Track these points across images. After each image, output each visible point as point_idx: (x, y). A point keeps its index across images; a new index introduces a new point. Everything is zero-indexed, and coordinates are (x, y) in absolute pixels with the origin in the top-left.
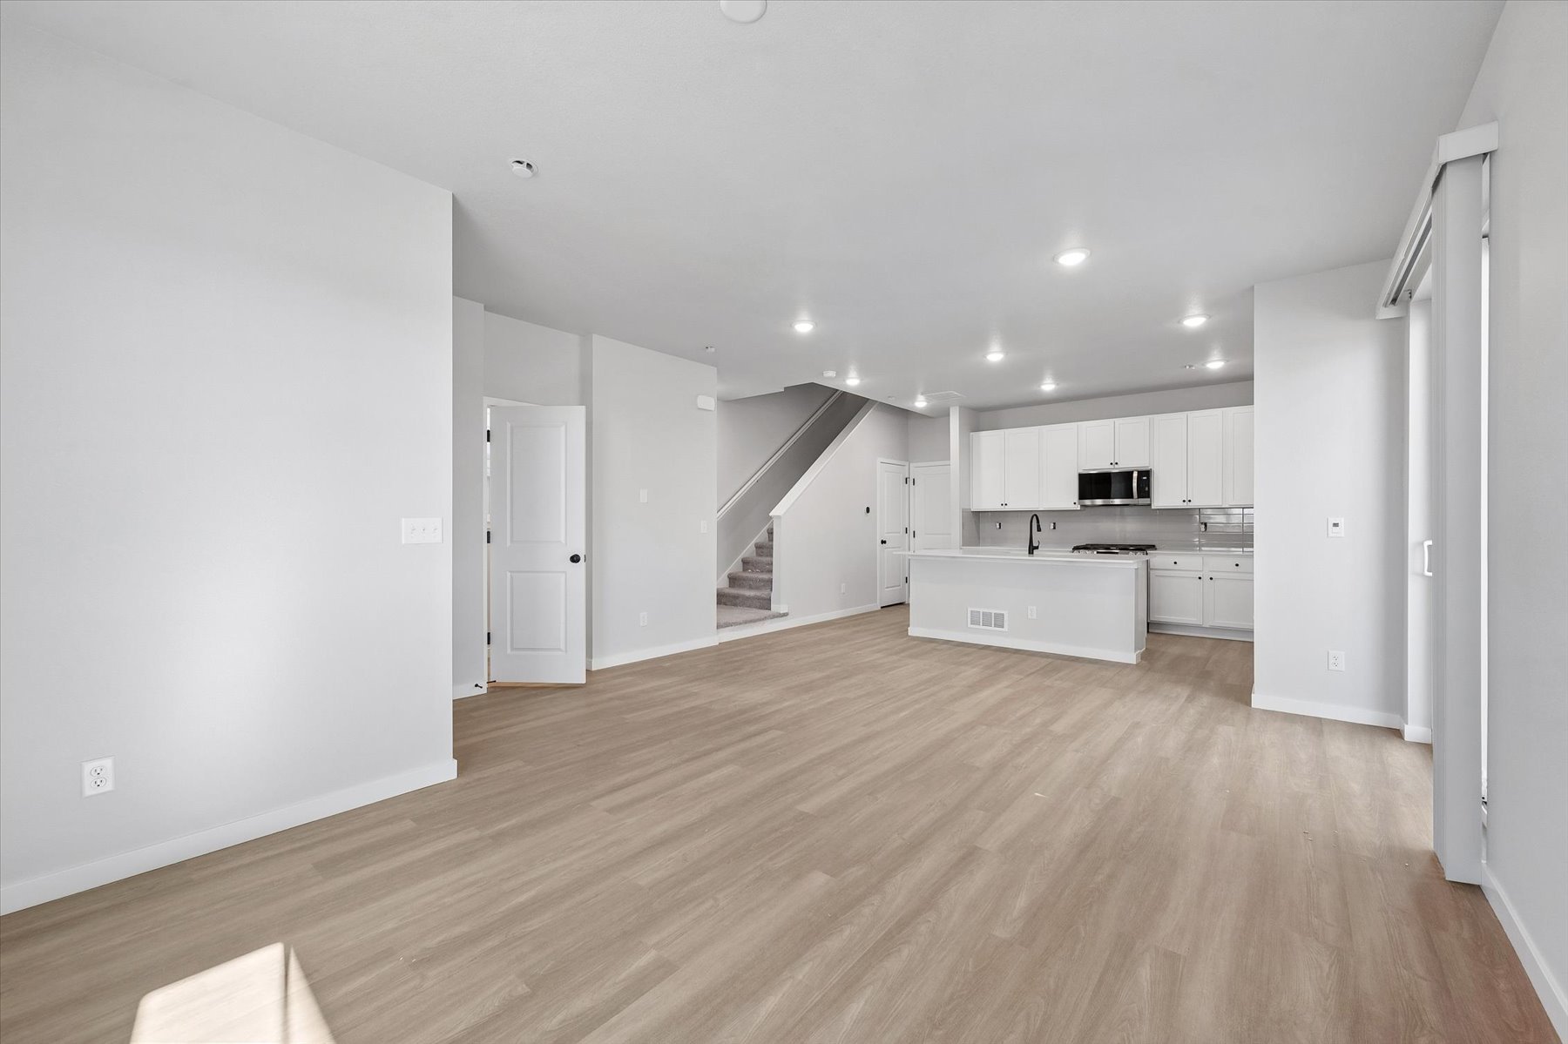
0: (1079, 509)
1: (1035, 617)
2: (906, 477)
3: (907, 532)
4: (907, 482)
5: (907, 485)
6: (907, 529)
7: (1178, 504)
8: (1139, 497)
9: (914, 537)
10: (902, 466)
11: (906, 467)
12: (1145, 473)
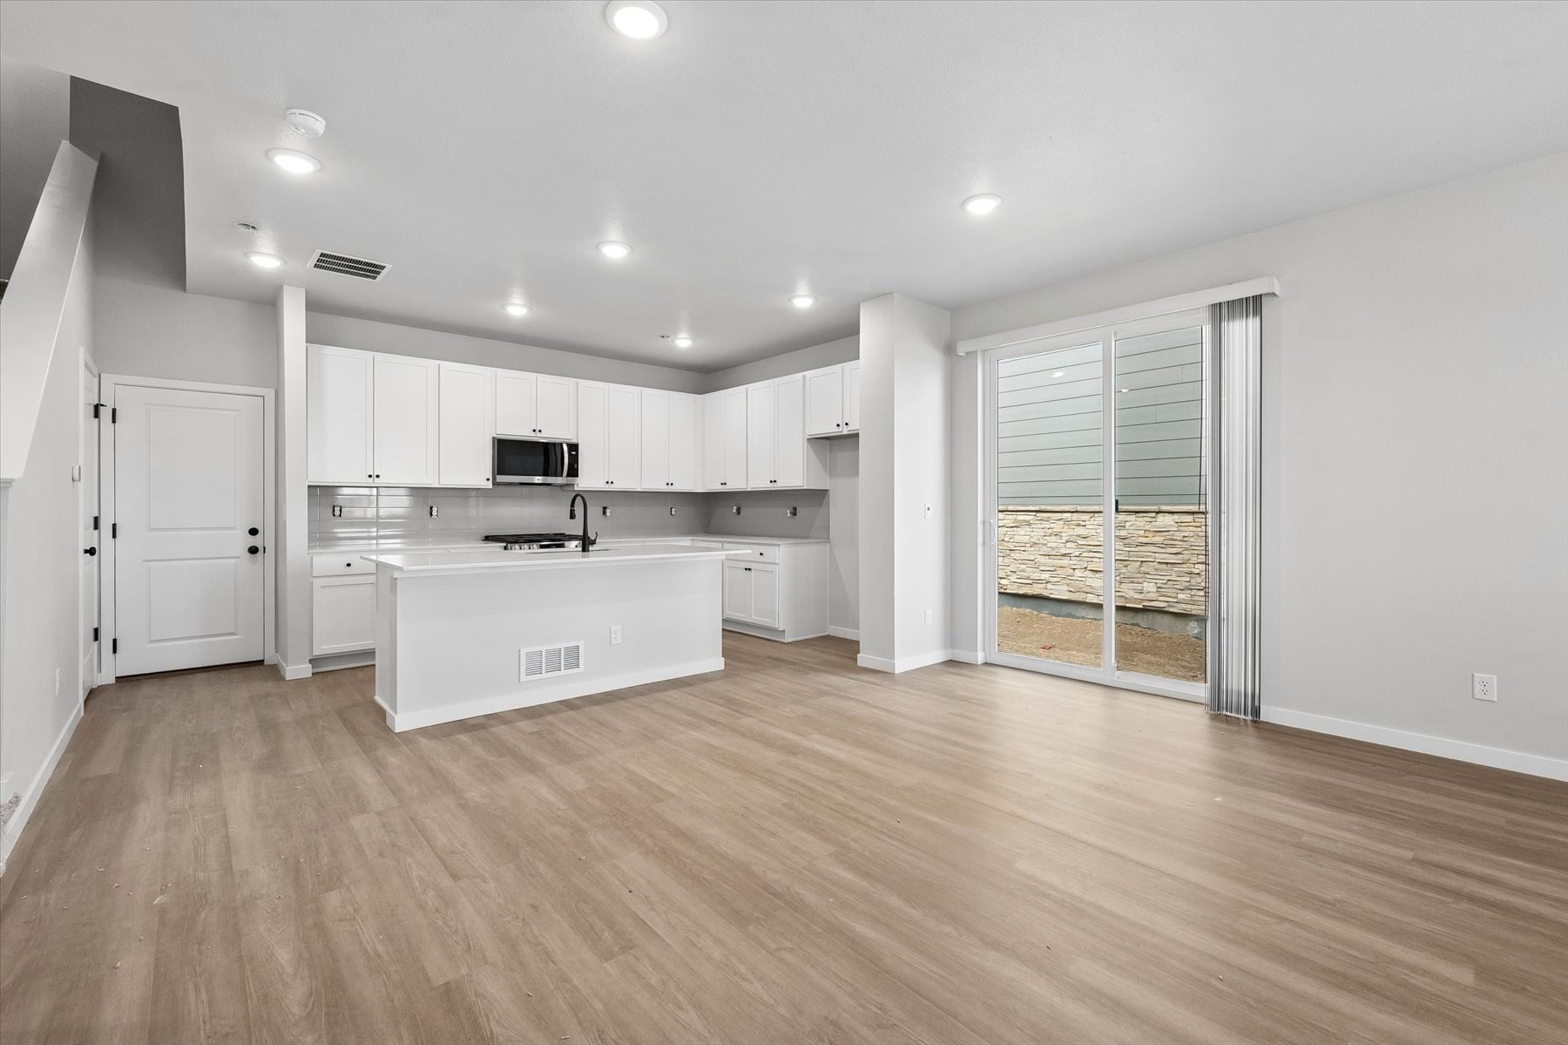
0: (491, 487)
1: (619, 641)
2: (96, 402)
3: (96, 526)
4: (97, 415)
5: (97, 420)
6: (96, 520)
7: (599, 485)
8: (568, 475)
9: (114, 536)
10: (94, 376)
11: (96, 380)
12: (574, 447)
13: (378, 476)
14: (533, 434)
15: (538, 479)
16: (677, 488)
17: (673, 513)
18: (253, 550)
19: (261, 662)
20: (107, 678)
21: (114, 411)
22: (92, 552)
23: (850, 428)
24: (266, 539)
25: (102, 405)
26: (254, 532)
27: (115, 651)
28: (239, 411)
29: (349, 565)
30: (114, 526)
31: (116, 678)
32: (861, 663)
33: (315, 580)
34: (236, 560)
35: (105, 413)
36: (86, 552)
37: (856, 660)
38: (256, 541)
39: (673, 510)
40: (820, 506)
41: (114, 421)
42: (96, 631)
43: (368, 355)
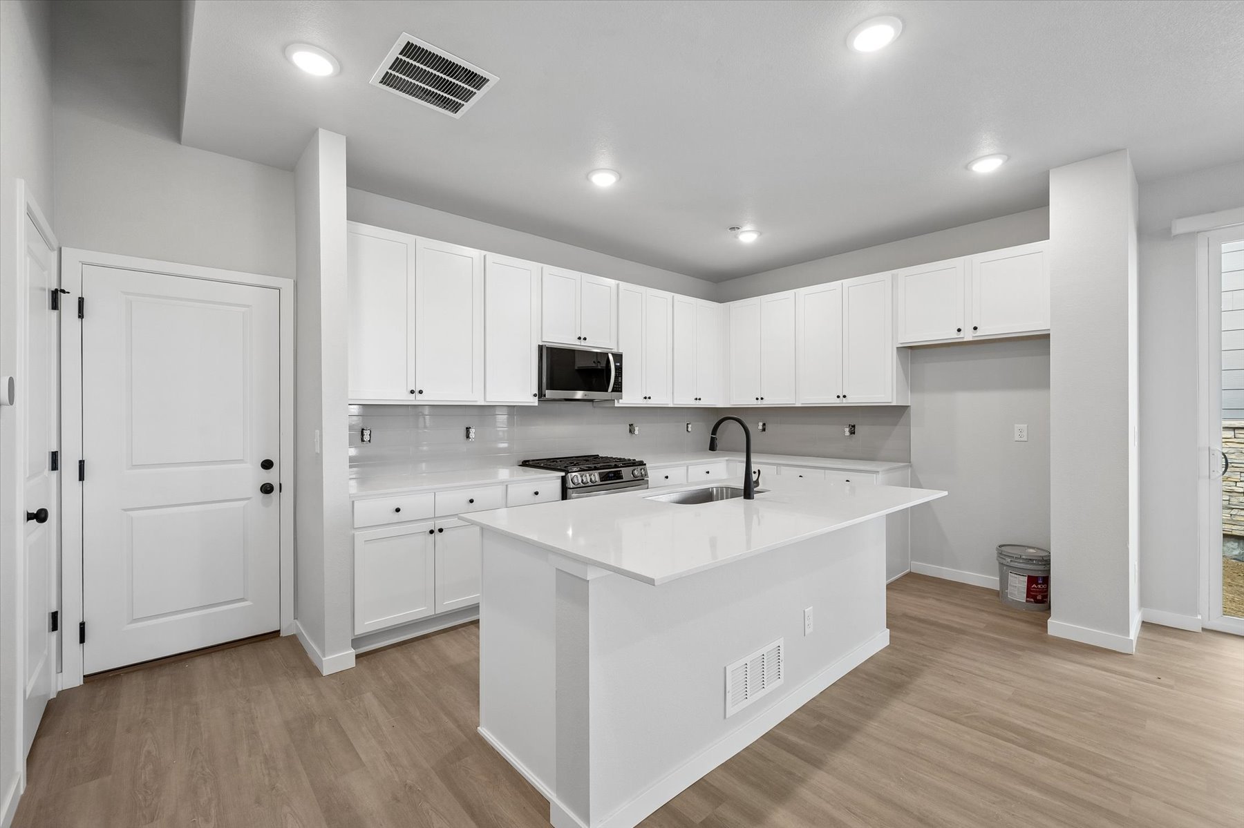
0: (537, 404)
1: (812, 628)
2: (54, 286)
3: (55, 465)
4: (55, 305)
5: (55, 313)
6: (55, 457)
7: (639, 402)
8: (613, 390)
9: (81, 478)
10: (52, 249)
11: (55, 255)
12: (618, 357)
13: (421, 392)
14: (578, 342)
15: (579, 394)
16: (705, 403)
17: (690, 429)
18: (267, 489)
19: (276, 633)
20: (72, 679)
21: (81, 301)
22: (40, 516)
23: (978, 333)
24: (282, 475)
25: (63, 291)
26: (267, 465)
27: (82, 640)
28: (248, 306)
29: (398, 510)
30: (82, 463)
31: (84, 676)
32: (1051, 631)
33: (357, 533)
34: (246, 502)
35: (68, 304)
36: (30, 517)
37: (1046, 627)
38: (270, 477)
39: (690, 426)
40: (895, 424)
41: (81, 315)
42: (55, 617)
43: (409, 238)
